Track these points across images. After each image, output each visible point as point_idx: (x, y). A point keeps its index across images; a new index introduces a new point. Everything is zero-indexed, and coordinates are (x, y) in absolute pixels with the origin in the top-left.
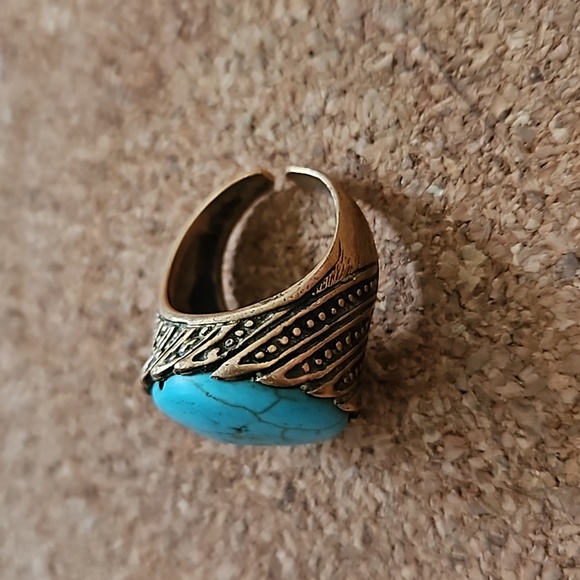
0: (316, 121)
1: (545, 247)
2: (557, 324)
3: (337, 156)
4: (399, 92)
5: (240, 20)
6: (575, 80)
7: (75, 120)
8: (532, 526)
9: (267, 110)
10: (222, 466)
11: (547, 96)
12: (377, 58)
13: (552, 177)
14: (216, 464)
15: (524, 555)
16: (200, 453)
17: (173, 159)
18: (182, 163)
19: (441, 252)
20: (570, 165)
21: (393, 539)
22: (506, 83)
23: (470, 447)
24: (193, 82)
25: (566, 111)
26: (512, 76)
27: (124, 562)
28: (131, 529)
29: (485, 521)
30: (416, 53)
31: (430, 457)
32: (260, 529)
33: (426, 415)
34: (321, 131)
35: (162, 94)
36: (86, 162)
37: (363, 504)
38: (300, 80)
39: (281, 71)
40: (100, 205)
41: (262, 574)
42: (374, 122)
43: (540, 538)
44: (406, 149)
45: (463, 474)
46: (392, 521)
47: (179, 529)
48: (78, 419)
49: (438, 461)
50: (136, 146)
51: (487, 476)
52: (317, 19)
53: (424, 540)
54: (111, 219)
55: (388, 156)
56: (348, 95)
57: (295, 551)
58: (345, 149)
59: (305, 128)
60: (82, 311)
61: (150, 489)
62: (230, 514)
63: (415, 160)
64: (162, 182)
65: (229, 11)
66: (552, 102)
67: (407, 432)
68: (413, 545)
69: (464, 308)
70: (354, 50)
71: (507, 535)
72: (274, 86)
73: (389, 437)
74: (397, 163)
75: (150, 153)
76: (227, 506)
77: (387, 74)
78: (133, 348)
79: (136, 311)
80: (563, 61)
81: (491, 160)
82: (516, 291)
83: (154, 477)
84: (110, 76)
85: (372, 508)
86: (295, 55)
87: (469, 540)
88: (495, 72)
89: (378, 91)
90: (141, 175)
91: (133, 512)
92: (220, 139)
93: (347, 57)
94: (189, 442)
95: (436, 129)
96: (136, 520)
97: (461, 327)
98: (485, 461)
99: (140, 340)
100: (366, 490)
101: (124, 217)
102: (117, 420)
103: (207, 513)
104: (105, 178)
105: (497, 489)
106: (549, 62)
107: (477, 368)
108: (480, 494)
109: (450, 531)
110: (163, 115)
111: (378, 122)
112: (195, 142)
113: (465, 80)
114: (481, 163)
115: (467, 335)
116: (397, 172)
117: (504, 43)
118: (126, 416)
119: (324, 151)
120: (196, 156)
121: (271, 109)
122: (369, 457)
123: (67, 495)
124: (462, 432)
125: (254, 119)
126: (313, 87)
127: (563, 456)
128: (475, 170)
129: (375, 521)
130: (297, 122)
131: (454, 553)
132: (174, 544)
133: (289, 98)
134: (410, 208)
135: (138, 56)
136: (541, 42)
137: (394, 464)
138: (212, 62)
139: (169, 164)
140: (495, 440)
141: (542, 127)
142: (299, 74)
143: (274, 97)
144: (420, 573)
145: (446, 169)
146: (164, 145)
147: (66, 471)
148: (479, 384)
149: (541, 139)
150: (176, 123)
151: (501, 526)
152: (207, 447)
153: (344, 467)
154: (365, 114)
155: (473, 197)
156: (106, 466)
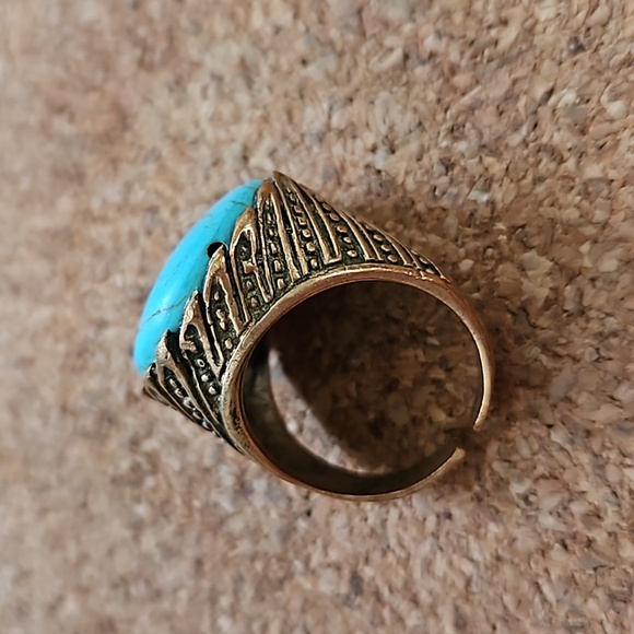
0: (321, 138)
1: (621, 240)
3: (352, 174)
4: (416, 89)
5: (212, 39)
6: (622, 45)
7: (25, 184)
9: (260, 135)
10: (267, 566)
11: (592, 67)
12: (385, 55)
13: (615, 158)
14: (259, 566)
16: (236, 556)
17: (153, 210)
18: (165, 214)
19: (496, 267)
21: (492, 617)
22: (542, 60)
23: (568, 490)
24: (165, 117)
25: (619, 81)
26: (549, 50)
29: (603, 575)
30: (430, 43)
31: (523, 510)
33: (509, 461)
34: (329, 149)
35: (128, 136)
36: (46, 231)
37: (449, 581)
38: (295, 95)
39: (270, 88)
40: (70, 279)
42: (391, 128)
44: (435, 155)
45: (565, 523)
46: (487, 595)
48: (78, 540)
49: (533, 513)
50: (105, 202)
51: (595, 519)
52: (305, 23)
53: (531, 611)
54: (85, 294)
55: (415, 165)
56: (355, 103)
58: (361, 165)
59: (309, 149)
60: (64, 409)
61: (180, 609)
62: (285, 622)
63: (448, 165)
64: (143, 241)
65: (197, 28)
66: (600, 73)
67: (489, 486)
68: (518, 620)
69: (535, 327)
70: (355, 51)
71: (631, 587)
72: (265, 107)
73: (468, 495)
74: (427, 172)
75: (123, 207)
76: (280, 613)
77: (398, 72)
78: (134, 443)
79: (131, 398)
80: (605, 25)
81: (539, 151)
82: (595, 297)
83: (183, 595)
84: (62, 125)
85: (461, 584)
86: (285, 66)
87: (586, 601)
88: (527, 51)
89: (391, 92)
90: (116, 237)
92: (207, 178)
93: (347, 59)
94: (221, 544)
95: (468, 125)
97: (536, 351)
98: (590, 503)
99: (142, 432)
100: (450, 563)
101: (102, 289)
102: (127, 533)
103: (256, 626)
104: (72, 246)
105: (610, 534)
106: (589, 29)
107: (562, 394)
108: (590, 543)
109: (561, 595)
110: (134, 161)
111: (396, 128)
112: (176, 186)
113: (494, 64)
114: (528, 156)
115: (544, 358)
116: (428, 182)
117: (532, 16)
118: (137, 527)
119: (336, 172)
120: (181, 202)
121: (266, 133)
122: (447, 524)
124: (557, 473)
125: (245, 148)
126: (312, 101)
128: (522, 165)
129: (467, 599)
130: (298, 144)
131: (570, 620)
133: (285, 117)
134: (451, 221)
135: (93, 98)
136: (575, 9)
137: (479, 527)
138: (184, 90)
139: (148, 219)
140: (599, 476)
141: (592, 104)
142: (292, 87)
143: (265, 119)
145: (486, 169)
146: (138, 195)
147: (71, 607)
148: (567, 413)
149: (594, 117)
150: (151, 168)
151: (622, 577)
152: (244, 546)
153: (418, 541)
154: (380, 121)
155: (525, 196)
156: (121, 592)
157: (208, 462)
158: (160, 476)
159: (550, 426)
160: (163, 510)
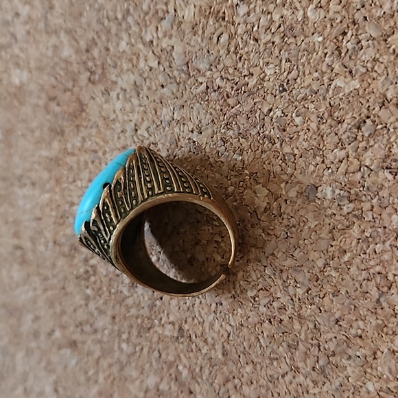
0: (169, 123)
1: (298, 182)
2: (309, 224)
3: (182, 143)
4: (212, 103)
5: (122, 70)
6: (303, 90)
7: (37, 134)
8: (310, 336)
9: (143, 120)
10: (143, 321)
11: (289, 99)
12: (198, 86)
13: (298, 144)
14: (139, 321)
15: (308, 352)
16: (130, 316)
17: (95, 151)
18: (100, 154)
19: (244, 191)
20: (306, 137)
21: (239, 352)
22: (267, 94)
23: (272, 296)
24: (101, 107)
25: (300, 107)
26: (270, 90)
27: (96, 382)
28: (97, 362)
29: (286, 336)
30: (218, 82)
31: (253, 304)
32: (168, 354)
33: (247, 281)
34: (173, 129)
35: (84, 114)
36: (47, 157)
37: (221, 334)
38: (158, 101)
39: (147, 97)
40: (58, 181)
41: (172, 379)
42: (200, 121)
43: (315, 342)
44: (219, 136)
45: (271, 311)
46: (237, 342)
47: (124, 358)
48: (61, 304)
49: (257, 306)
50: (73, 146)
51: (284, 311)
52: (163, 66)
53: (255, 350)
54: (64, 189)
55: (211, 140)
56: (185, 107)
57: (188, 366)
58: (187, 138)
59: (164, 128)
60: (55, 242)
61: (105, 339)
62: (150, 348)
63: (224, 141)
64: (90, 165)
65: (115, 65)
66: (293, 102)
67: (238, 292)
68: (250, 354)
69: (260, 220)
70: (185, 82)
71: (298, 343)
72: (145, 106)
73: (230, 295)
74: (215, 144)
75: (82, 149)
76: (148, 343)
77: (204, 94)
78: (86, 261)
80: (295, 80)
81: (264, 138)
82: (286, 208)
83: (106, 332)
84: (53, 106)
85: (226, 335)
86: (154, 88)
87: (279, 347)
88: (261, 89)
89: (201, 104)
90: (78, 162)
91: (98, 353)
92: (119, 138)
93: (182, 86)
94: (123, 309)
95: (234, 123)
96: (99, 358)
97: (260, 231)
98: (282, 303)
99: (89, 256)
100: (221, 326)
101: (72, 187)
102: (83, 302)
103: (138, 349)
104: (59, 165)
105: (290, 318)
106: (288, 81)
107: (271, 253)
108: (281, 321)
109: (268, 344)
110: (86, 127)
111: (202, 122)
112: (106, 142)
113: (246, 94)
114: (260, 140)
115: (263, 235)
116: (216, 148)
117: (264, 72)
118: (87, 298)
119: (176, 140)
120: (107, 149)
121: (145, 119)
122: (220, 308)
123: (60, 348)
124: (268, 288)
125: (136, 125)
126: (166, 105)
127: (322, 296)
128: (256, 144)
129: (228, 343)
130: (159, 125)
131: (272, 356)
132: (122, 369)
133: (153, 112)
134: (225, 168)
135: (68, 94)
136: (283, 70)
137: (234, 310)
138: (109, 94)
139: (93, 155)
140: (286, 291)
141: (289, 117)
142: (157, 98)
143: (145, 112)
144: (255, 369)
145: (241, 144)
146: (88, 144)
147: (58, 334)
148: (273, 261)
149: (289, 124)
150: (94, 131)
151: (294, 338)
152: (133, 311)
153: (208, 315)
154: (195, 118)
155: (257, 159)
156: (79, 329)
157: (118, 272)
158: (97, 276)
159: (265, 267)
160: (98, 292)
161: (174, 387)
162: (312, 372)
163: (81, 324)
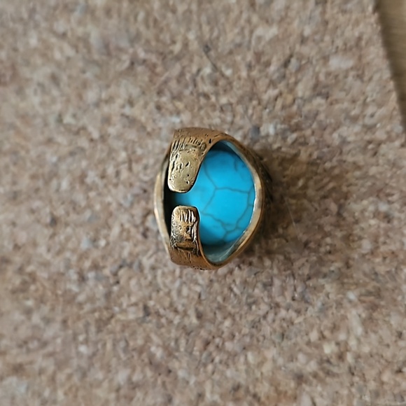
0: (97, 105)
1: (240, 128)
3: (116, 120)
8: (282, 268)
10: (101, 314)
11: (216, 57)
14: (97, 315)
15: (284, 284)
17: (15, 153)
18: (23, 153)
21: (213, 309)
22: (194, 57)
26: (196, 52)
28: (53, 379)
29: (259, 276)
30: (142, 55)
32: (135, 340)
34: (102, 110)
37: (191, 297)
38: (81, 87)
39: (69, 86)
41: (145, 365)
42: (130, 96)
44: (152, 105)
46: (210, 299)
47: (84, 363)
52: (82, 54)
53: (230, 301)
55: (144, 111)
56: (111, 87)
57: (161, 343)
58: (119, 115)
59: (92, 112)
61: (58, 350)
62: (114, 339)
64: (13, 168)
65: (27, 63)
70: (107, 63)
71: (272, 278)
72: (67, 95)
74: (150, 113)
76: (111, 336)
77: (130, 70)
78: (21, 270)
79: (17, 247)
80: (218, 39)
81: (199, 96)
83: (59, 341)
85: (196, 297)
86: (75, 75)
87: (254, 290)
88: (186, 54)
89: (128, 80)
91: (51, 368)
92: (43, 132)
94: (75, 309)
95: (166, 90)
100: (190, 289)
102: (23, 317)
103: (100, 346)
106: (212, 41)
108: (251, 263)
109: (242, 290)
111: (133, 96)
112: (26, 138)
113: (173, 61)
114: (194, 99)
117: (186, 38)
118: (28, 312)
119: (107, 119)
121: (69, 107)
125: (60, 115)
126: (90, 88)
127: (285, 226)
129: (200, 304)
130: (87, 110)
131: (249, 301)
133: (78, 98)
138: (24, 93)
139: (13, 157)
142: (79, 84)
143: (68, 101)
144: (234, 320)
145: (177, 108)
146: (7, 146)
149: (220, 78)
150: (12, 133)
151: (267, 275)
152: (87, 307)
153: (173, 282)
156: (24, 350)
157: (62, 270)
158: (38, 284)
160: (41, 300)
161: (149, 373)
162: (292, 302)
163: (26, 342)
